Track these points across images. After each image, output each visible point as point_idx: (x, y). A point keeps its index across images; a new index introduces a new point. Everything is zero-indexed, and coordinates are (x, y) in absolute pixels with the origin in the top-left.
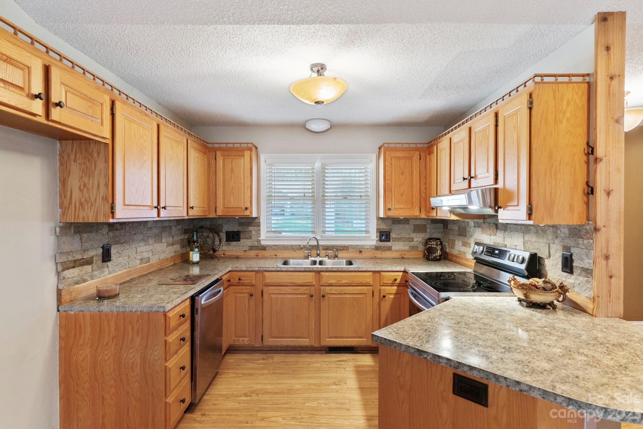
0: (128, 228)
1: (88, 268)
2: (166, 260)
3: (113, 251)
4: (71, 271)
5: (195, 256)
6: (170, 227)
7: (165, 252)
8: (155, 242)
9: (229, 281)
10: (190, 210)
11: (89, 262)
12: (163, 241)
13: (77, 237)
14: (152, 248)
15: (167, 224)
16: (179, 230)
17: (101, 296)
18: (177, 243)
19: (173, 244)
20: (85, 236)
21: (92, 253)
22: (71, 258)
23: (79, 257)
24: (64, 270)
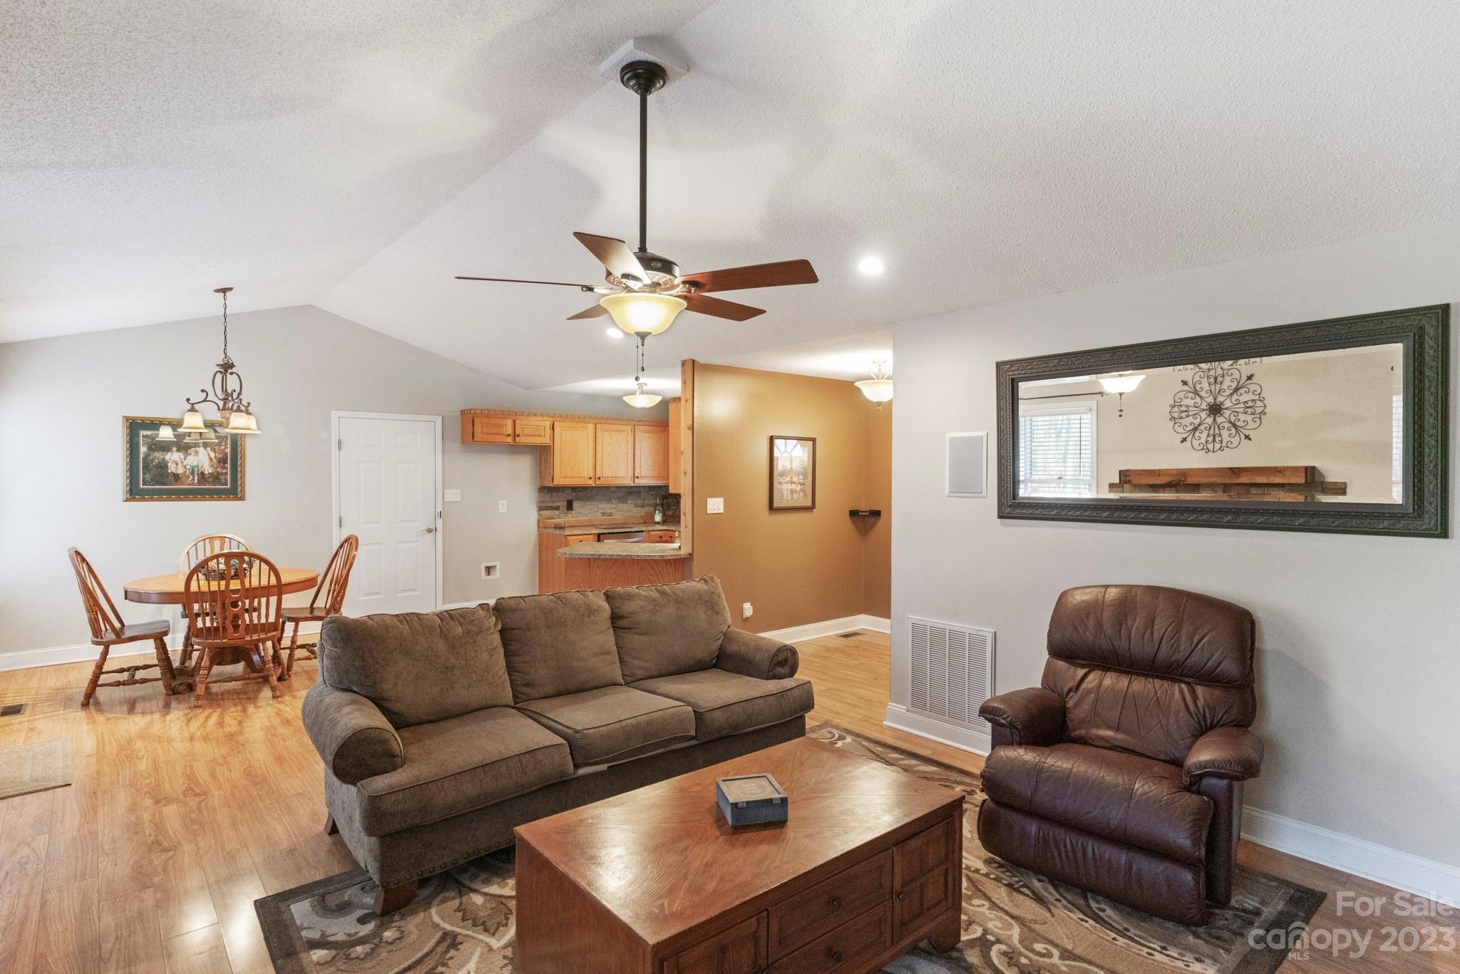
0: (589, 491)
1: (557, 512)
2: (634, 517)
3: (575, 504)
4: (545, 511)
5: (658, 518)
6: (640, 493)
7: (631, 511)
8: (619, 503)
9: (661, 537)
10: (636, 480)
11: (557, 508)
12: (629, 502)
13: (550, 494)
14: (615, 506)
15: (635, 490)
16: (652, 495)
17: (556, 527)
18: (649, 505)
19: (643, 506)
20: (554, 494)
21: (559, 504)
22: (544, 505)
23: (549, 505)
24: (540, 510)
